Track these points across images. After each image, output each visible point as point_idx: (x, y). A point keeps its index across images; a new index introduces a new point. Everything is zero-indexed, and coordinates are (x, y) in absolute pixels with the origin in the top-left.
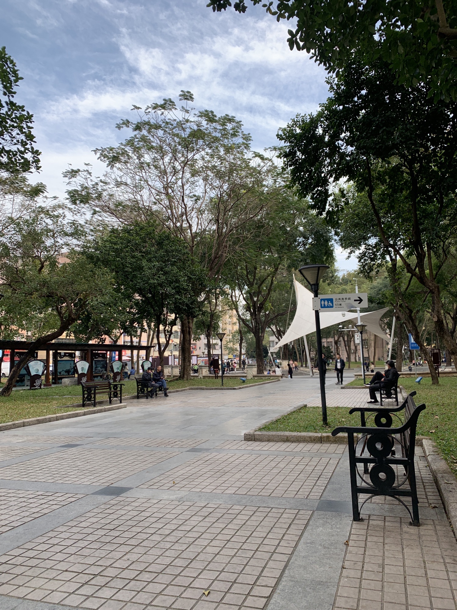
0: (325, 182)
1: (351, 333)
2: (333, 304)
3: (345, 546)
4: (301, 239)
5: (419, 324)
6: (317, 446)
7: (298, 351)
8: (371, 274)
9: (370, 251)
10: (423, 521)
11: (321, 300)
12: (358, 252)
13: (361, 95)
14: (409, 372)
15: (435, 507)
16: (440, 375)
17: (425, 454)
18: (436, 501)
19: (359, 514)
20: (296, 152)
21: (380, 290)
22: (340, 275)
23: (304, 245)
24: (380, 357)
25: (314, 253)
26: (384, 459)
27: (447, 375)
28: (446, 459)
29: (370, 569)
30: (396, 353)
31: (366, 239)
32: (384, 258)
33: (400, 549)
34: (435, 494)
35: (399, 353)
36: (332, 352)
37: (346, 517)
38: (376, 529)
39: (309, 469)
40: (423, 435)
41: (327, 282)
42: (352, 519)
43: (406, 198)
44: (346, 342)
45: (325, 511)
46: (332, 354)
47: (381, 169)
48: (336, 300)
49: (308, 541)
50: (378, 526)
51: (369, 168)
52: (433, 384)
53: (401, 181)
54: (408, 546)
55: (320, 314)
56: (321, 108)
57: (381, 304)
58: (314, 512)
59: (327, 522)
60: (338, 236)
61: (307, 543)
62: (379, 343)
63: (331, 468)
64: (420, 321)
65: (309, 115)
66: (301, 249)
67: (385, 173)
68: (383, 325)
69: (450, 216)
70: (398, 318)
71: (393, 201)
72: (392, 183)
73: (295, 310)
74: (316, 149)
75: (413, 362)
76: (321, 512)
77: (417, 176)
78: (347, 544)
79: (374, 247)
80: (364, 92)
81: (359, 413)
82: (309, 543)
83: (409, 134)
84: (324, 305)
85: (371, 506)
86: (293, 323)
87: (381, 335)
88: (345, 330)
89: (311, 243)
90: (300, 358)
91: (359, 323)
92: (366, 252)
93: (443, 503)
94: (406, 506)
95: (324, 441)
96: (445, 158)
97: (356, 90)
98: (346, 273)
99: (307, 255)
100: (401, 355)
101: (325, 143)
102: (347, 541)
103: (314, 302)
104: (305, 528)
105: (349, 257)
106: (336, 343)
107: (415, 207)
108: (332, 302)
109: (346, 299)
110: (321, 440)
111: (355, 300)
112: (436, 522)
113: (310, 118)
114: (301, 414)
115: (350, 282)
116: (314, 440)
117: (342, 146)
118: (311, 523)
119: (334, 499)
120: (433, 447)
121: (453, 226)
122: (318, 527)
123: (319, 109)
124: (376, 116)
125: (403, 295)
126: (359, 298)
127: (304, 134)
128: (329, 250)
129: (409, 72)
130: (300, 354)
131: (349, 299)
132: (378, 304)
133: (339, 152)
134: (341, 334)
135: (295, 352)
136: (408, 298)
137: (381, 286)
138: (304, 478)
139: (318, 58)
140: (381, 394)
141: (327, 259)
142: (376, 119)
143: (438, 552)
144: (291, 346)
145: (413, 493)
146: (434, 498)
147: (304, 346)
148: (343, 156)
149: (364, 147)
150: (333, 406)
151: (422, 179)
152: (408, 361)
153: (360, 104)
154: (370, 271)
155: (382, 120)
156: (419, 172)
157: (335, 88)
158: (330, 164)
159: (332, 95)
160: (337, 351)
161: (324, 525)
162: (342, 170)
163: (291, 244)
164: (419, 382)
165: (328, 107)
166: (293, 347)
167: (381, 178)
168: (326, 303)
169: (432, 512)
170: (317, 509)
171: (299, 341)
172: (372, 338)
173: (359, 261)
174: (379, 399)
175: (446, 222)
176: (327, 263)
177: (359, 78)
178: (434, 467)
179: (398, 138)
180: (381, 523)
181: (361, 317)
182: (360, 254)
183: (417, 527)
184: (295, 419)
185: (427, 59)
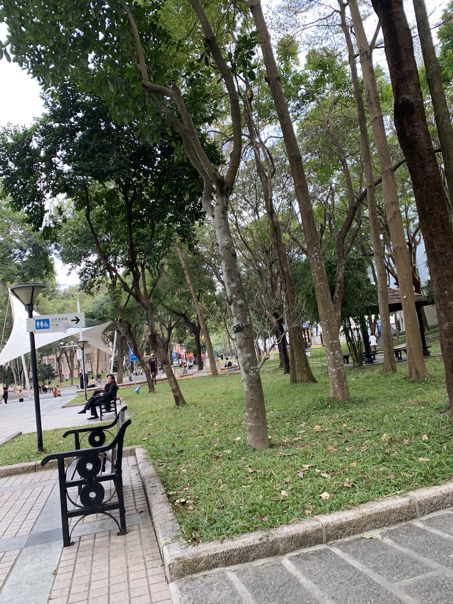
0: (40, 197)
1: (73, 348)
2: (49, 325)
3: (53, 576)
4: (17, 251)
5: (139, 336)
6: (31, 476)
7: (16, 372)
8: (92, 290)
9: (91, 268)
10: (130, 528)
11: (36, 321)
12: (79, 269)
13: (77, 117)
14: (130, 383)
15: (141, 512)
16: (157, 382)
17: (137, 463)
18: (142, 506)
19: (69, 538)
20: (7, 162)
21: (102, 305)
22: (62, 289)
23: (21, 257)
24: (104, 370)
25: (32, 267)
26: (94, 479)
27: (163, 381)
28: (154, 464)
29: (77, 591)
30: (118, 365)
31: (87, 255)
32: (104, 275)
33: (106, 562)
34: (142, 499)
35: (120, 365)
36: (53, 370)
37: (56, 545)
38: (86, 548)
39: (20, 503)
40: (136, 444)
41: (48, 296)
42: (63, 545)
43: (123, 221)
44: (69, 358)
45: (34, 545)
46: (54, 372)
47: (98, 191)
48: (53, 320)
49: (14, 583)
50: (88, 545)
51: (86, 189)
52: (150, 391)
53: (117, 204)
54: (114, 557)
55: (35, 335)
56: (35, 121)
57: (102, 320)
58: (22, 549)
59: (35, 557)
60: (59, 250)
61: (12, 585)
62: (102, 356)
63: (43, 497)
64: (140, 333)
65: (22, 126)
66: (18, 262)
67: (102, 195)
68: (106, 339)
69: (162, 239)
70: (119, 332)
71: (110, 222)
72: (109, 205)
73: (12, 328)
74: (31, 163)
75: (134, 372)
76: (31, 548)
77: (132, 202)
78: (55, 574)
79: (95, 264)
80: (80, 115)
81: (73, 435)
82: (14, 585)
83: (122, 163)
84: (40, 326)
85: (83, 526)
86: (9, 342)
87: (104, 348)
88: (67, 346)
89: (29, 257)
90: (18, 380)
91: (81, 340)
92: (87, 269)
93: (149, 506)
94: (114, 518)
95: (38, 469)
96: (155, 189)
97: (72, 111)
98: (67, 287)
99: (24, 269)
100: (122, 367)
101: (40, 157)
102: (55, 571)
103: (28, 323)
104: (11, 570)
105: (69, 273)
106: (58, 360)
107: (131, 230)
108: (48, 323)
109: (63, 319)
110: (34, 469)
111: (72, 320)
112: (141, 526)
113: (23, 130)
114: (14, 443)
115: (72, 296)
116: (28, 470)
117: (59, 163)
118: (18, 562)
119: (45, 530)
120: (144, 454)
121: (165, 249)
122: (25, 565)
123: (34, 122)
124: (92, 140)
125: (122, 310)
126: (76, 317)
127: (16, 145)
128: (49, 264)
129: (120, 110)
130: (17, 375)
131: (66, 319)
132: (99, 319)
133: (55, 169)
134: (63, 351)
135: (12, 374)
136: (127, 313)
137: (103, 301)
138: (13, 515)
139: (31, 71)
140: (101, 409)
141: (47, 273)
142: (92, 143)
143: (140, 553)
144: (7, 367)
145: (120, 506)
146: (142, 503)
147: (22, 366)
148: (60, 173)
149: (80, 169)
150: (51, 429)
151: (136, 205)
152: (129, 371)
153: (76, 125)
154: (91, 288)
155: (98, 146)
156: (133, 198)
157: (50, 104)
158: (46, 179)
159: (47, 111)
160: (59, 368)
161: (32, 561)
162: (59, 187)
163: (5, 256)
164: (138, 392)
165: (43, 123)
166: (9, 368)
167: (98, 199)
168: (42, 323)
169: (139, 516)
170: (25, 546)
171: (16, 362)
172: (96, 352)
173: (81, 277)
174: (99, 414)
175: (159, 244)
176: (47, 277)
177: (74, 100)
178: (143, 474)
179: (112, 166)
180: (91, 542)
181: (83, 332)
182: (81, 270)
183: (123, 536)
184: (6, 450)
185: (134, 102)
